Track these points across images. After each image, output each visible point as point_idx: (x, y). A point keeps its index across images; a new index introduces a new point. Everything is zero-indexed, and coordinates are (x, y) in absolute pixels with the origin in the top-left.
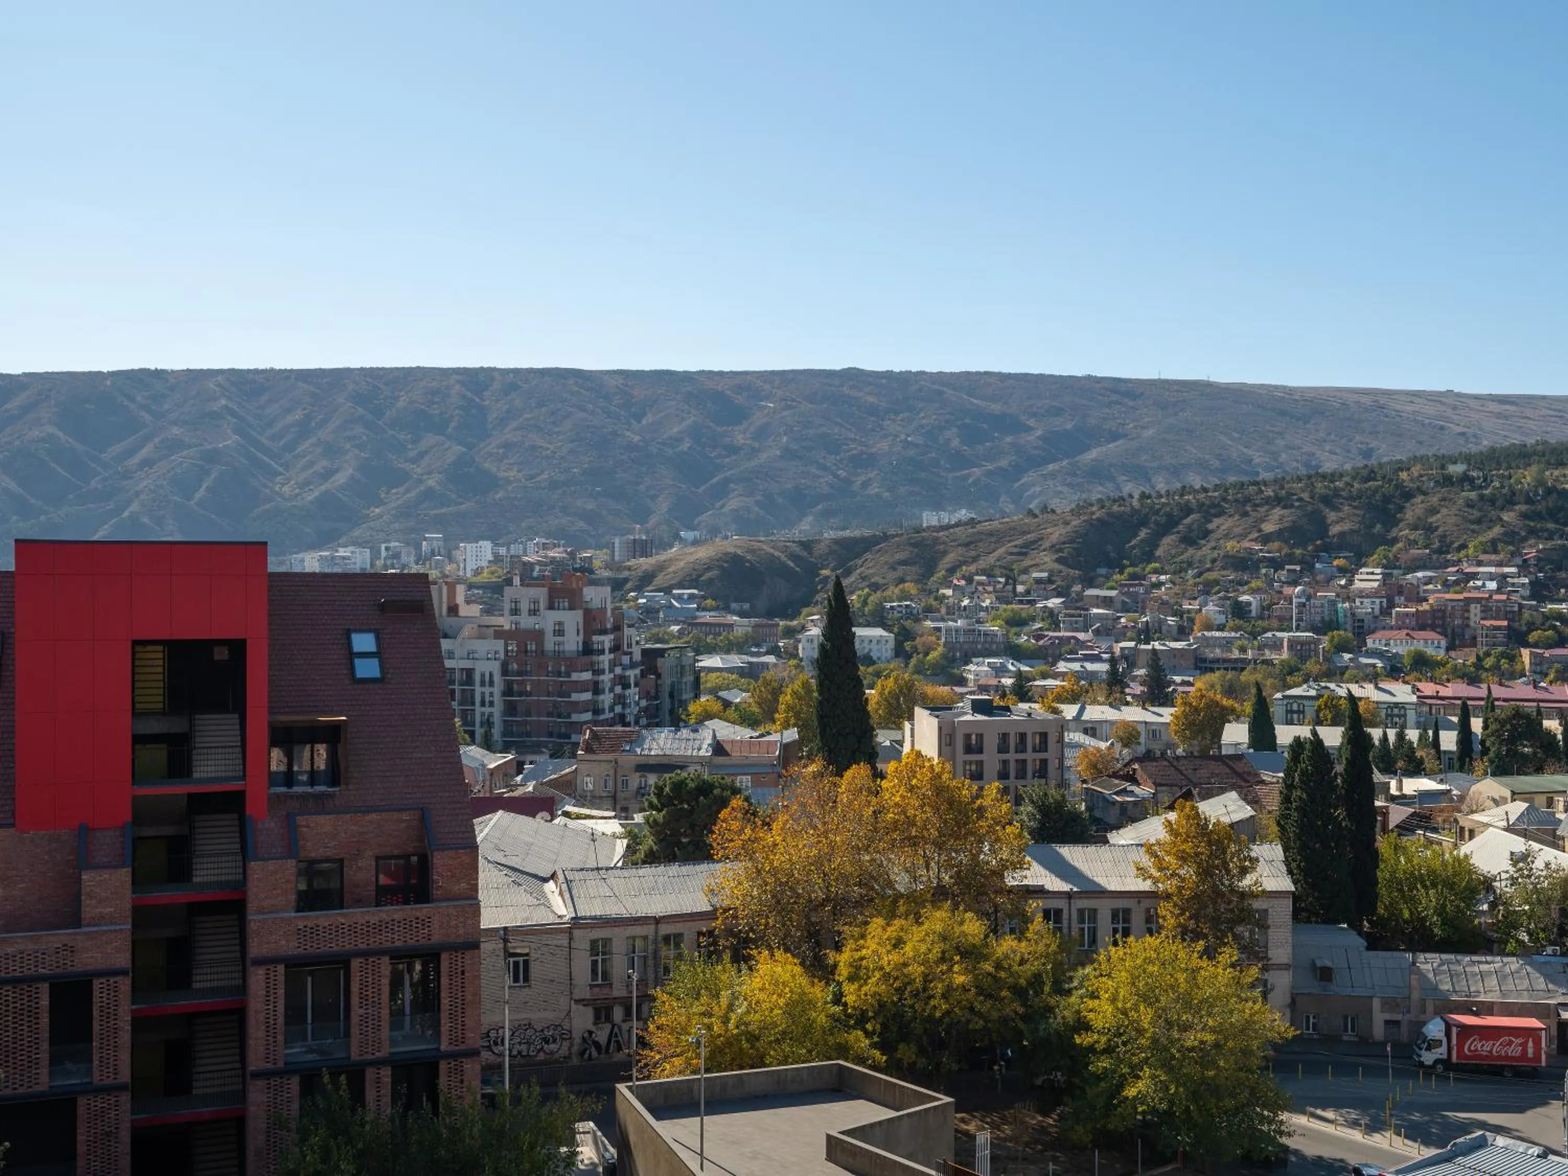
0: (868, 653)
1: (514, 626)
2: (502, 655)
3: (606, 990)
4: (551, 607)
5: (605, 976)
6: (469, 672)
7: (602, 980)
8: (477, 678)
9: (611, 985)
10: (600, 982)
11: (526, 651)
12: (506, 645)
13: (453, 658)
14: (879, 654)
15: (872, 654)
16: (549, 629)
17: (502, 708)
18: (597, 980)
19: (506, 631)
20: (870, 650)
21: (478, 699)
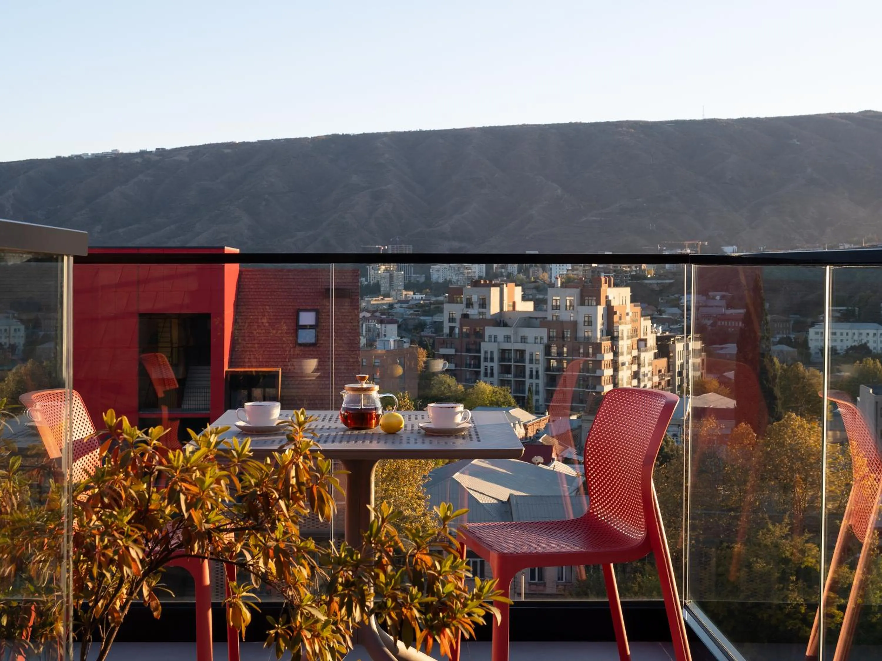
0: (866, 344)
1: (554, 318)
2: (545, 340)
3: (541, 588)
4: (582, 304)
5: (541, 578)
6: (522, 352)
7: (539, 580)
8: (527, 357)
9: (545, 585)
10: (536, 581)
11: (563, 337)
12: (549, 332)
13: (510, 342)
14: (875, 345)
15: (868, 345)
16: (581, 320)
17: (545, 381)
18: (535, 580)
19: (549, 321)
20: (868, 341)
21: (527, 373)
